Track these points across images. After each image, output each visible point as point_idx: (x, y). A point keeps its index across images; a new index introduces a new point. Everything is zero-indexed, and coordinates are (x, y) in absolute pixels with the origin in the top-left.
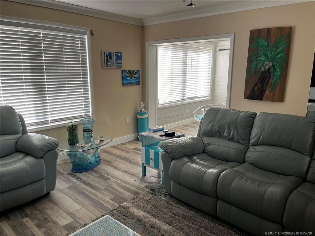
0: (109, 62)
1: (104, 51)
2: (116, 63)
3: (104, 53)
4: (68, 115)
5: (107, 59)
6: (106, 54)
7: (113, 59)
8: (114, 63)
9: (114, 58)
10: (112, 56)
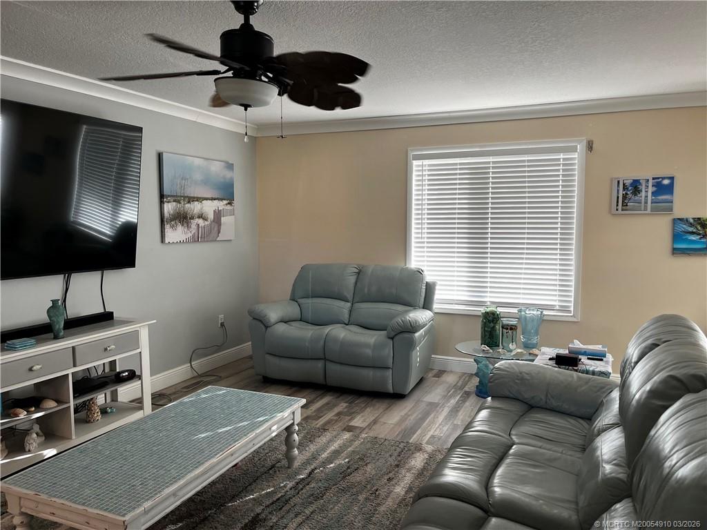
0: (631, 201)
1: (616, 178)
2: (652, 203)
3: (619, 182)
4: (523, 298)
5: (626, 194)
6: (624, 184)
7: (643, 194)
8: (646, 203)
9: (646, 191)
10: (643, 188)
